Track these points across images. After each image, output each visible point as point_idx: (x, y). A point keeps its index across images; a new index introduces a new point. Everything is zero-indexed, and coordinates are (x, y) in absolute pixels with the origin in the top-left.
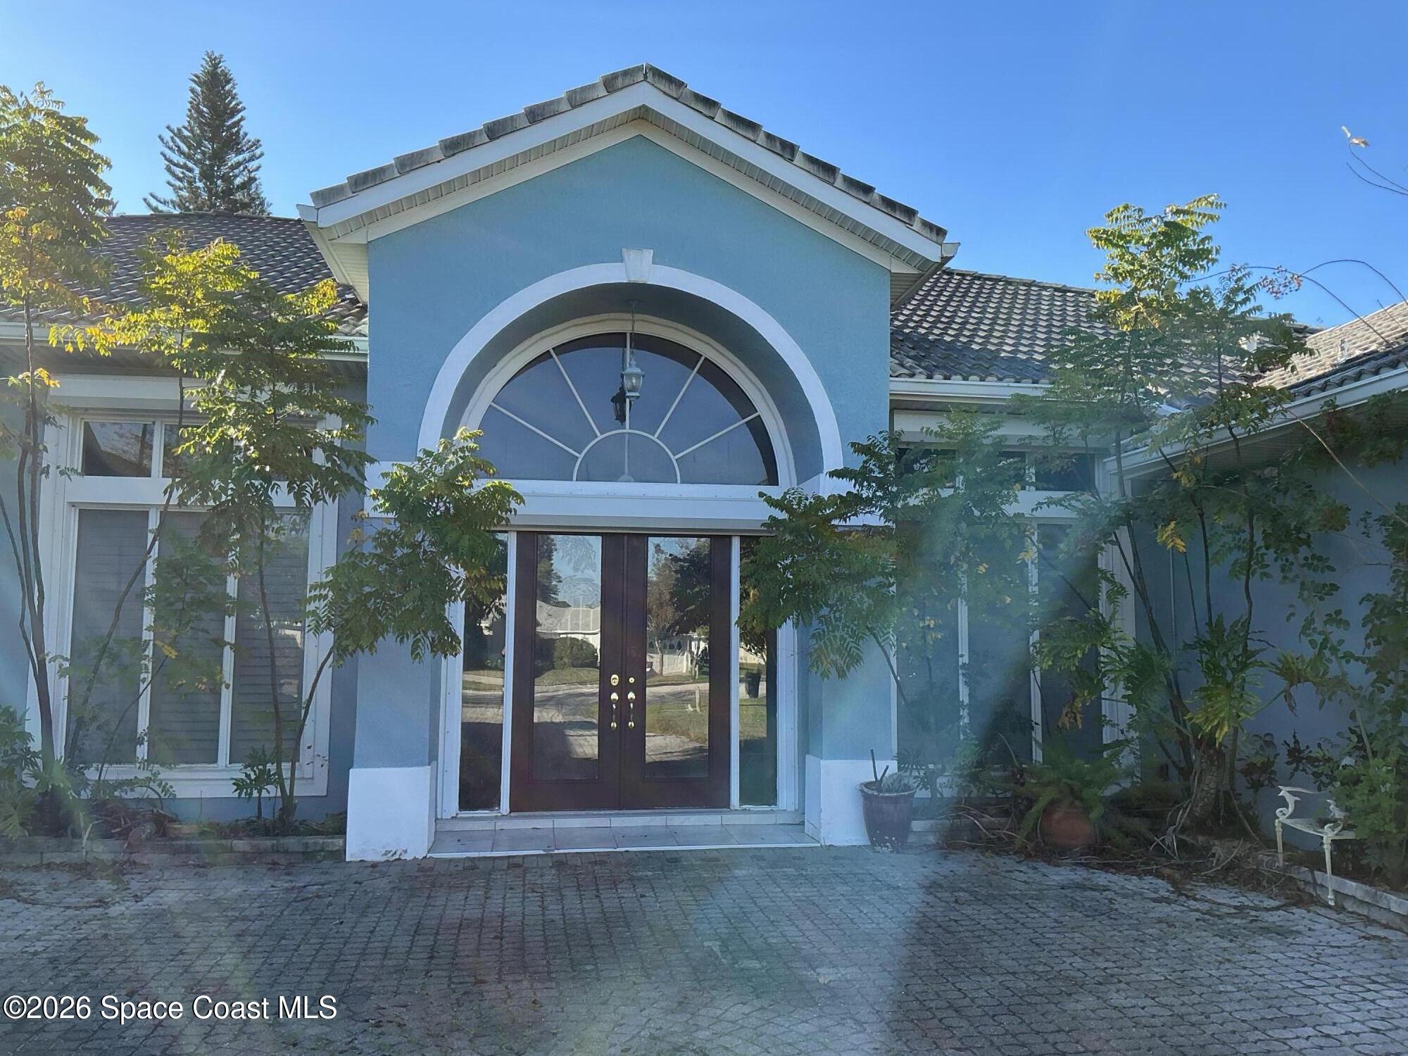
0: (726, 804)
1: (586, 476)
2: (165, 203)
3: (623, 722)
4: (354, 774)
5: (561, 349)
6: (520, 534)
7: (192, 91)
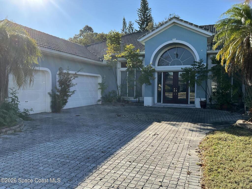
0: (188, 104)
1: (171, 65)
3: (175, 94)
4: (144, 97)
5: (168, 50)
6: (163, 72)
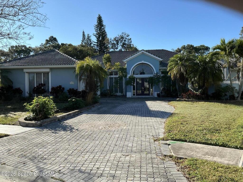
0: (150, 95)
1: (140, 74)
2: (95, 34)
4: (127, 93)
6: (136, 78)
7: (97, 19)
